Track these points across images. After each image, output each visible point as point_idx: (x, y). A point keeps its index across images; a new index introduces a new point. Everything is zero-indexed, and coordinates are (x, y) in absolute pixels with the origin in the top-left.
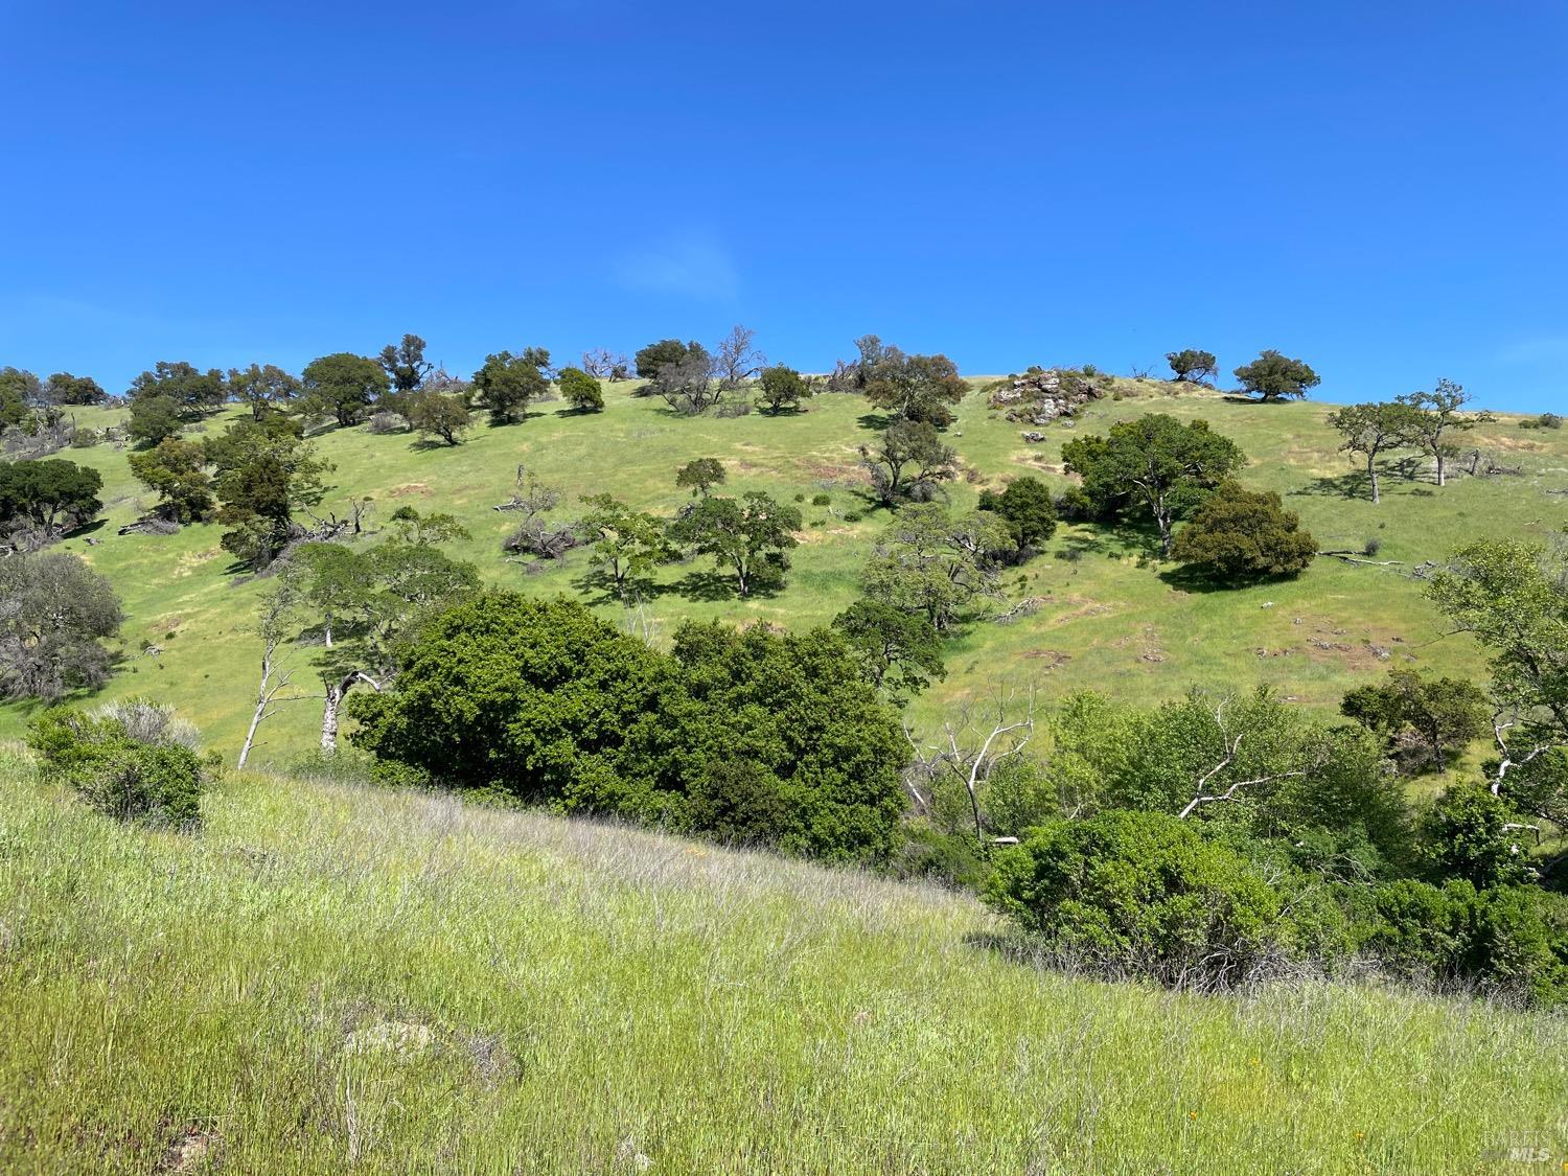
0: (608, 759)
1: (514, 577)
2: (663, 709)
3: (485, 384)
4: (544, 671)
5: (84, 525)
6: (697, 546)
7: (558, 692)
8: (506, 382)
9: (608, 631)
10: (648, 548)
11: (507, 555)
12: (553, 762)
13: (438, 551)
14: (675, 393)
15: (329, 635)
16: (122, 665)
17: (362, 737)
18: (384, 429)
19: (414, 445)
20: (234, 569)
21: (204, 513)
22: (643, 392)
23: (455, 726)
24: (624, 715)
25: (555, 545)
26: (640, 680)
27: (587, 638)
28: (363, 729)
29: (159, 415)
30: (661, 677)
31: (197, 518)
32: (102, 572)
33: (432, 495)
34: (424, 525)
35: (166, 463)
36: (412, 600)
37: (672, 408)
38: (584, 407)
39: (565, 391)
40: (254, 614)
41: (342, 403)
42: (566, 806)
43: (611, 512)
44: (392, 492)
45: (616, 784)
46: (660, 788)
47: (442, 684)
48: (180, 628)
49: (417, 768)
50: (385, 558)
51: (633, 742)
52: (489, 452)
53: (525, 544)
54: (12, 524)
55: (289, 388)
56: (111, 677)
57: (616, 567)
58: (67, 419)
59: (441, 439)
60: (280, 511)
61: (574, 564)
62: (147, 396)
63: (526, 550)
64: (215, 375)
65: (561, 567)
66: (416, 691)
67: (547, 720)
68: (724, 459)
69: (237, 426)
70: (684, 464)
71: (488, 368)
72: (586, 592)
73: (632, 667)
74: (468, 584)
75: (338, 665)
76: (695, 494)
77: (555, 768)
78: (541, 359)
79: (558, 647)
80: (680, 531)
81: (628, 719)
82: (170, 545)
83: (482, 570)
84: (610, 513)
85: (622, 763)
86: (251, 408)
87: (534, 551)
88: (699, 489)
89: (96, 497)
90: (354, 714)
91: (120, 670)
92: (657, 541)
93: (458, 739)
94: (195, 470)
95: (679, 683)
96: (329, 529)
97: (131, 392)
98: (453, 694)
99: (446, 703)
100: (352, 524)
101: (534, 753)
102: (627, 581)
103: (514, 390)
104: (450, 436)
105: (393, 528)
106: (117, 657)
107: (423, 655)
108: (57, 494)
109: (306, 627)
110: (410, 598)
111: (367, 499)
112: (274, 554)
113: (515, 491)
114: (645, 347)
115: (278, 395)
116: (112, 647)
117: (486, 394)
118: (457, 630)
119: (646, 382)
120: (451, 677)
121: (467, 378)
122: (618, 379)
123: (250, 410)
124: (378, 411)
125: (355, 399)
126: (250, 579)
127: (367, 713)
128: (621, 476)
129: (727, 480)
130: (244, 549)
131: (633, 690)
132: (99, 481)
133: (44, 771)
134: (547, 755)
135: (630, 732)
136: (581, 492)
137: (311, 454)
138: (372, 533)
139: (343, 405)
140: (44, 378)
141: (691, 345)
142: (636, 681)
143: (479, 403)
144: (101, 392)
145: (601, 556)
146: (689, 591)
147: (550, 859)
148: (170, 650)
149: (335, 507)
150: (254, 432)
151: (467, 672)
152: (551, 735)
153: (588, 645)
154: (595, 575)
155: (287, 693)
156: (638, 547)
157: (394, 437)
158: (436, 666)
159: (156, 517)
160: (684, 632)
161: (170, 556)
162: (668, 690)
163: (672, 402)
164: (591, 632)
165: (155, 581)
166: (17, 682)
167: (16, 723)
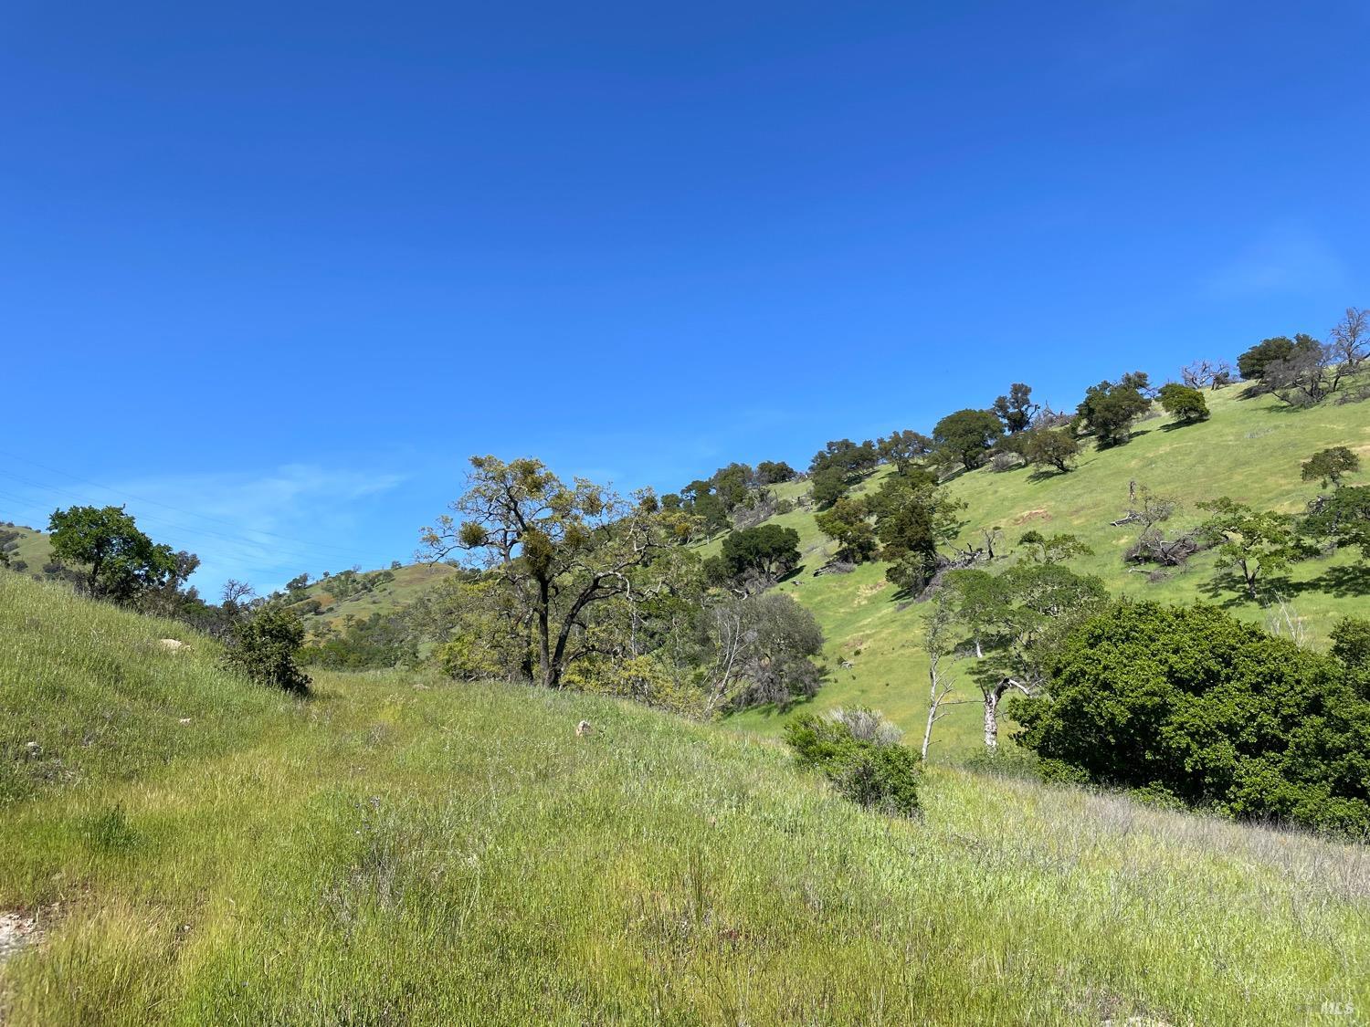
0: (1272, 763)
1: (1138, 586)
2: (1330, 713)
3: (1089, 414)
4: (1191, 676)
5: (790, 572)
6: (1336, 539)
7: (1208, 695)
8: (1107, 409)
9: (1253, 634)
10: (1279, 547)
11: (1129, 566)
12: (1212, 765)
13: (1064, 567)
14: (1286, 388)
15: (978, 648)
16: (826, 677)
17: (1024, 737)
18: (1003, 468)
19: (1030, 477)
20: (898, 596)
21: (871, 553)
22: (1250, 394)
23: (1109, 729)
24: (1284, 718)
25: (1176, 552)
26: (1298, 682)
27: (1232, 641)
28: (1023, 730)
29: (832, 482)
30: (1322, 678)
31: (866, 558)
32: (808, 606)
33: (1051, 518)
34: (1049, 546)
35: (840, 518)
36: (1046, 614)
37: (1285, 404)
38: (1189, 418)
39: (1167, 407)
40: (918, 632)
41: (966, 451)
42: (1232, 809)
43: (1232, 515)
44: (1017, 520)
45: (1286, 789)
46: (1338, 795)
47: (1091, 690)
48: (864, 646)
49: (1077, 767)
50: (1019, 578)
51: (1298, 746)
52: (1100, 473)
53: (1146, 554)
54: (745, 575)
55: (923, 445)
56: (820, 687)
57: (1245, 568)
58: (772, 494)
59: (1054, 468)
60: (926, 546)
61: (1198, 568)
62: (823, 469)
63: (1147, 559)
64: (868, 445)
65: (1185, 572)
66: (1068, 696)
67: (1201, 723)
68: (1351, 446)
69: (889, 483)
70: (1307, 457)
71: (1090, 399)
72: (1216, 596)
73: (1286, 669)
74: (1095, 595)
75: (990, 673)
76: (1325, 485)
77: (1215, 771)
78: (1140, 381)
79: (1202, 652)
80: (1309, 526)
81: (1289, 723)
82: (850, 580)
83: (1107, 581)
84: (1230, 516)
85: (1288, 767)
86: (896, 466)
87: (1156, 560)
88: (1328, 479)
89: (796, 549)
90: (1014, 717)
91: (825, 681)
92: (1287, 538)
93: (1113, 741)
94: (861, 521)
95: (1345, 685)
96: (968, 557)
97: (811, 468)
98: (1103, 698)
99: (1098, 707)
100: (986, 551)
101: (1191, 756)
102: (1259, 581)
103: (1116, 414)
104: (1062, 463)
105: (1022, 551)
106: (822, 671)
107: (1069, 664)
108: (770, 550)
109: (960, 642)
110: (1045, 611)
111: (996, 528)
112: (927, 582)
113: (1128, 506)
114: (1247, 350)
115: (915, 452)
116: (818, 663)
117: (1091, 423)
118: (1098, 639)
119: (1252, 383)
120: (1099, 683)
121: (1071, 411)
122: (1221, 386)
123: (895, 468)
124: (997, 452)
125: (977, 446)
126: (910, 603)
127: (1027, 716)
128: (1237, 478)
129: (1362, 467)
130: (903, 580)
131: (1292, 693)
132: (796, 537)
133: (800, 763)
134: (1205, 758)
135: (1294, 736)
136: (1196, 499)
137: (946, 497)
138: (1003, 557)
139: (968, 453)
140: (755, 467)
141: (1298, 338)
142: (1293, 683)
143: (1085, 431)
144: (791, 471)
145: (1227, 558)
146: (1332, 587)
147: (1243, 866)
148: (858, 665)
149: (971, 538)
150: (901, 485)
151: (1114, 678)
152: (1207, 738)
153: (1234, 649)
154: (1222, 578)
155: (951, 698)
156: (1266, 546)
157: (1013, 472)
158: (1084, 673)
159: (838, 560)
160: (1342, 631)
161: (850, 589)
162: (1332, 693)
163: (1284, 398)
164: (1235, 636)
165: (842, 610)
166: (759, 692)
167: (761, 723)
